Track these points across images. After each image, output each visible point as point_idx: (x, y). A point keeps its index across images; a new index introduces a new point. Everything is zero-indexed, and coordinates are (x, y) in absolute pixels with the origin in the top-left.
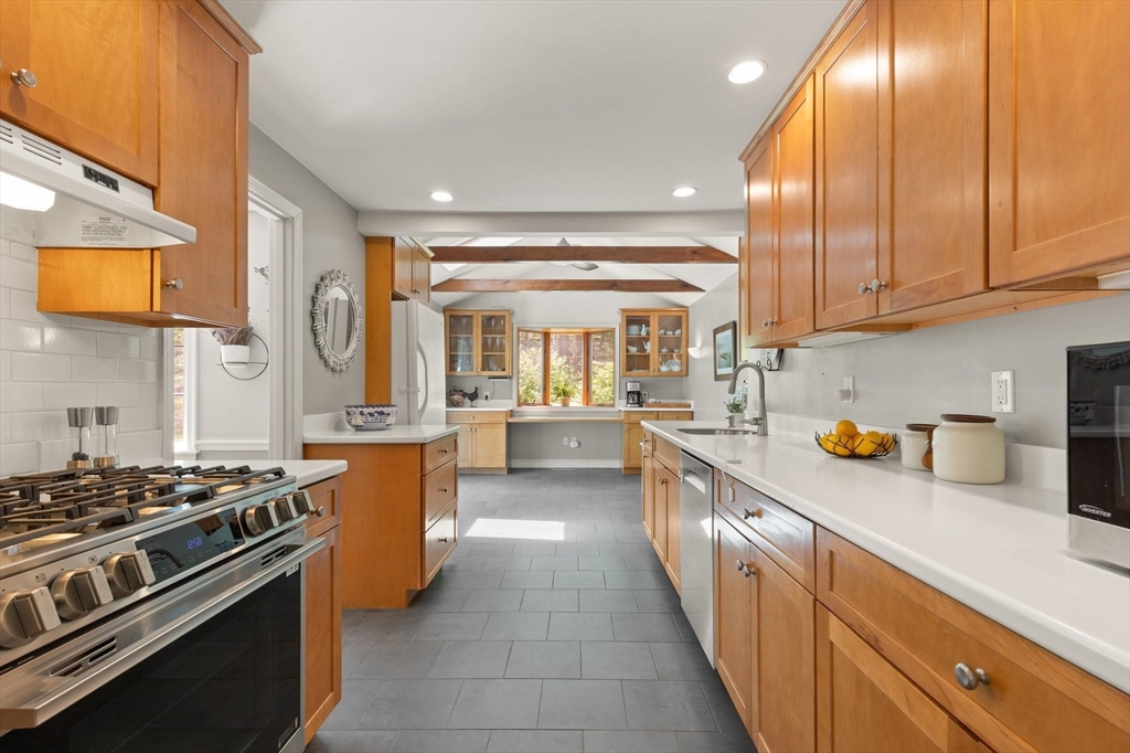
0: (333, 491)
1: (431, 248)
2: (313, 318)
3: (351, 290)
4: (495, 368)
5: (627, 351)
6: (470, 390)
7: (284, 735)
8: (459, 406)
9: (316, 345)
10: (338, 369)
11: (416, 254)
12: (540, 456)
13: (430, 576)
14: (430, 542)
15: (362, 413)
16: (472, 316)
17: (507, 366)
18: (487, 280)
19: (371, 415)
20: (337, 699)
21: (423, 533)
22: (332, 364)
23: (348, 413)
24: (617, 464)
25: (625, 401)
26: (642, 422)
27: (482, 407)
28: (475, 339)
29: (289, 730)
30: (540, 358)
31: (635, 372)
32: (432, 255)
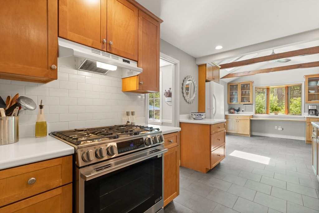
0: (177, 136)
1: (220, 65)
2: (183, 89)
3: (193, 80)
4: (246, 101)
5: (309, 92)
6: (237, 108)
7: (157, 200)
8: (233, 113)
9: (183, 96)
10: (190, 102)
11: (215, 68)
12: (265, 132)
13: (214, 165)
14: (213, 155)
15: (195, 115)
16: (237, 85)
17: (251, 100)
18: (242, 72)
19: (197, 115)
20: (178, 194)
21: (211, 152)
22: (188, 101)
23: (192, 115)
24: (303, 139)
25: (308, 113)
26: (312, 122)
27: (241, 114)
28: (238, 92)
29: (158, 199)
30: (265, 97)
31: (313, 101)
32: (220, 67)
